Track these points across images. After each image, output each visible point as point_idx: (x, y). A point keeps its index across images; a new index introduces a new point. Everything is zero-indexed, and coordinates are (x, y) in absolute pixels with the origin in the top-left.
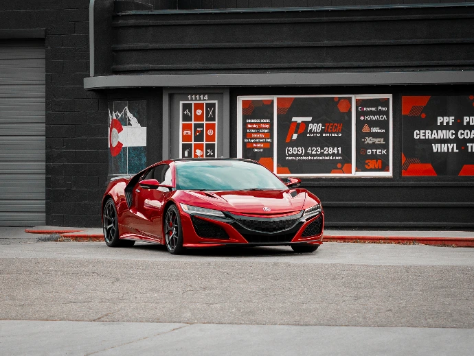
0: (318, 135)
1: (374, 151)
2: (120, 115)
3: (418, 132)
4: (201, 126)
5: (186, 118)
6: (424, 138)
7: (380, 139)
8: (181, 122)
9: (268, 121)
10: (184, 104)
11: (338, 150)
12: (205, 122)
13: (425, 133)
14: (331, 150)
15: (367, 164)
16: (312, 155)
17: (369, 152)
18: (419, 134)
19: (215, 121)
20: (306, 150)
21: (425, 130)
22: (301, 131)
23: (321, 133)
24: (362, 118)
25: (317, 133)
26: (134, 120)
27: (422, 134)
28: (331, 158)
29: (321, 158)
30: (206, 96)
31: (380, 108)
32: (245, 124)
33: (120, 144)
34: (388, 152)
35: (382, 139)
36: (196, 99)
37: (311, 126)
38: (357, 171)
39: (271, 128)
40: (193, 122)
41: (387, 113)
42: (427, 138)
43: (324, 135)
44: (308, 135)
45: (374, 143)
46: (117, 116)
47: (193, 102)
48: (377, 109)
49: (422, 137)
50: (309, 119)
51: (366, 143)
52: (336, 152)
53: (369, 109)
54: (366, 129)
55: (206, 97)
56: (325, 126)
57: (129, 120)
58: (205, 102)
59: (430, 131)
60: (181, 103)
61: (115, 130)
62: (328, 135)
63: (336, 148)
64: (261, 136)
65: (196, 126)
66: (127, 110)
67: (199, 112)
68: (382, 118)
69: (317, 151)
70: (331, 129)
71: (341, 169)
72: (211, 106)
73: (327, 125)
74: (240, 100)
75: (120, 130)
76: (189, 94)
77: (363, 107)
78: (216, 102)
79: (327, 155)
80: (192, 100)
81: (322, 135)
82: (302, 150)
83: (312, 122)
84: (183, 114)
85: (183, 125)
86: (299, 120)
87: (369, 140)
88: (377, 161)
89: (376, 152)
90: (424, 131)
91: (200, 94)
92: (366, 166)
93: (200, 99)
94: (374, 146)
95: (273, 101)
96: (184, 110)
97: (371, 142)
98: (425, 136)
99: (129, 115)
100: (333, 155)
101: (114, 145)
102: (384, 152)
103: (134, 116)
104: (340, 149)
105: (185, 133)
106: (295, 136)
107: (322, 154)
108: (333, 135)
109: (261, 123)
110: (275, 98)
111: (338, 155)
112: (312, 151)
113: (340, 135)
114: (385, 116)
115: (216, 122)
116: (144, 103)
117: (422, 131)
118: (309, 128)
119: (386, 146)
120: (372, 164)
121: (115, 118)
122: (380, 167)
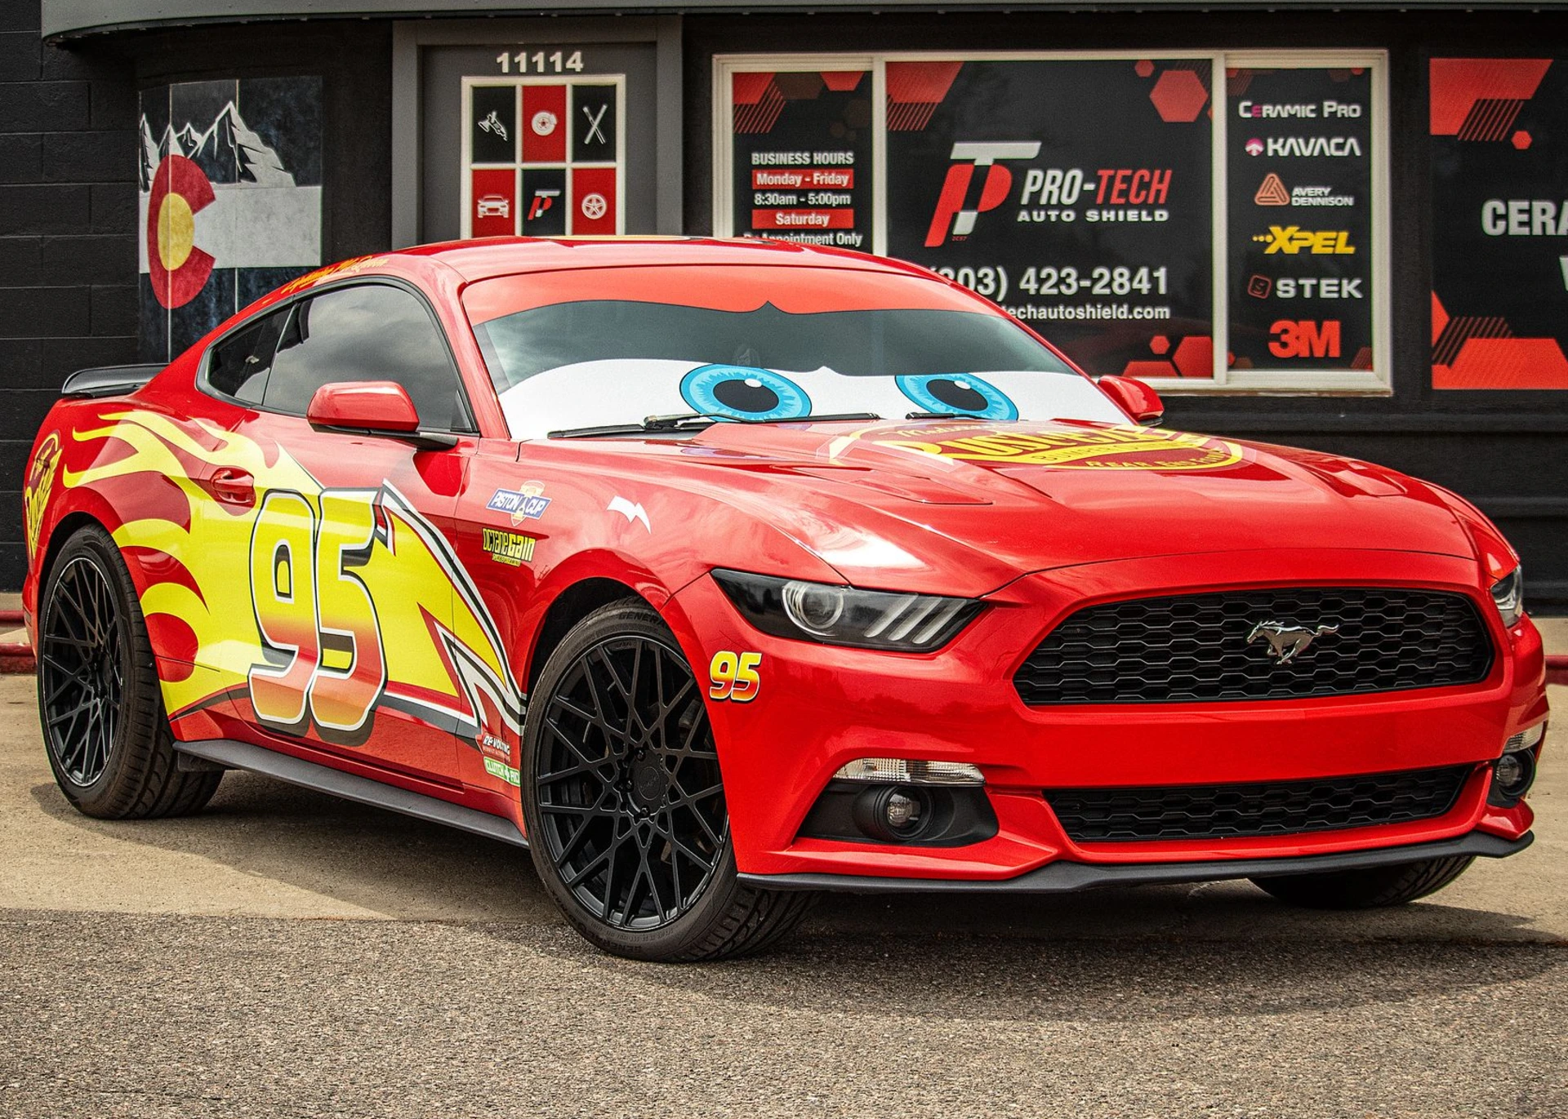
0: (1069, 216)
1: (1308, 283)
2: (201, 140)
3: (1501, 210)
4: (555, 179)
5: (489, 147)
6: (1525, 231)
7: (1333, 235)
8: (467, 167)
9: (847, 158)
10: (478, 91)
11: (1154, 281)
12: (569, 165)
13: (1529, 211)
14: (1121, 280)
15: (1276, 338)
16: (1039, 300)
17: (1285, 288)
18: (1505, 217)
19: (613, 158)
20: (1015, 278)
21: (1531, 198)
22: (991, 199)
23: (1081, 206)
24: (1254, 148)
25: (1060, 207)
26: (264, 159)
27: (1515, 218)
28: (1122, 313)
29: (1081, 313)
30: (577, 55)
31: (1329, 107)
32: (744, 175)
33: (198, 258)
34: (1366, 288)
35: (1344, 236)
36: (532, 70)
37: (1033, 181)
38: (1232, 366)
39: (861, 190)
40: (519, 166)
41: (1361, 128)
42: (1537, 231)
43: (1092, 216)
44: (1023, 216)
45: (1306, 250)
46: (185, 145)
47: (519, 82)
48: (1319, 110)
49: (1515, 230)
50: (1029, 149)
51: (1271, 250)
52: (1145, 287)
53: (1286, 111)
54: (1270, 192)
55: (576, 61)
56: (1097, 180)
57: (244, 159)
58: (569, 81)
59: (1550, 207)
60: (468, 83)
61: (175, 203)
62: (1108, 215)
63: (1143, 272)
64: (815, 219)
65: (534, 180)
66: (236, 118)
67: (544, 123)
68: (1340, 147)
69: (1061, 281)
70: (1122, 194)
71: (1168, 356)
72: (595, 98)
73: (1105, 174)
74: (726, 69)
75: (200, 200)
76: (500, 49)
77: (1259, 102)
78: (619, 80)
79: (1108, 300)
80: (514, 70)
81: (1080, 214)
82: (997, 279)
83: (1041, 163)
84: (477, 130)
85: (476, 174)
86: (983, 153)
87: (1283, 240)
88: (1319, 328)
89: (1316, 289)
90: (1525, 205)
91: (549, 50)
92: (1275, 348)
93: (550, 70)
94: (1306, 264)
95: (867, 77)
96: (479, 114)
97: (1292, 249)
98: (1529, 224)
99: (243, 135)
100: (1134, 299)
101: (173, 260)
102: (1350, 288)
103: (266, 140)
104: (1161, 274)
105: (482, 211)
106: (966, 223)
107: (1083, 297)
108: (1132, 215)
109: (813, 167)
110: (876, 63)
111: (1153, 299)
112: (1041, 281)
113: (1161, 215)
114: (1352, 141)
115: (619, 165)
116: (311, 86)
117: (1515, 205)
118: (1029, 188)
119: (1357, 266)
120: (1298, 334)
121: (175, 149)
122: (1335, 352)
